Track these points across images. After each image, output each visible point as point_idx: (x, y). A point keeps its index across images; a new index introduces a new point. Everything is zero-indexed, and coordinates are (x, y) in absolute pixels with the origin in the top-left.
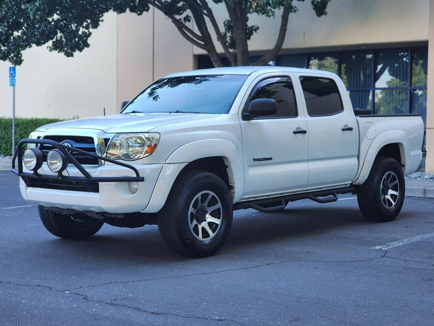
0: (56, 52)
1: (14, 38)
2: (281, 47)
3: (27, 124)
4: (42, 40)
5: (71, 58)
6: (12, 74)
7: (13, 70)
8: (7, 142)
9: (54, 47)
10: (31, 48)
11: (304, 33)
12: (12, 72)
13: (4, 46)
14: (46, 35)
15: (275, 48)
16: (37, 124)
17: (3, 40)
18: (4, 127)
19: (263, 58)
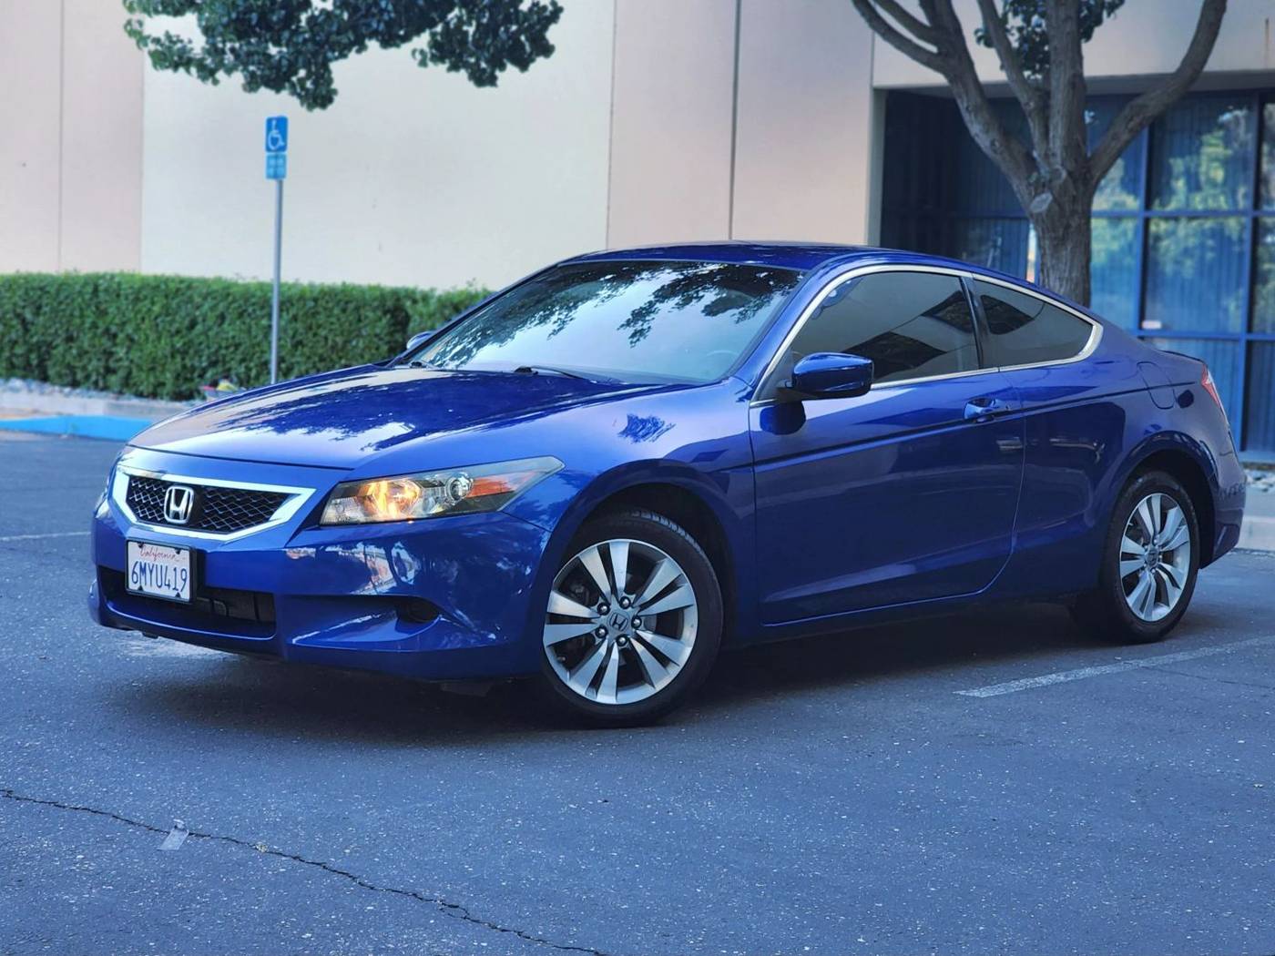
0: (443, 67)
1: (312, 19)
2: (1202, 67)
3: (315, 300)
4: (401, 28)
5: (487, 90)
6: (274, 141)
7: (277, 127)
8: (248, 357)
9: (434, 51)
10: (364, 54)
11: (1267, 22)
12: (275, 133)
13: (277, 43)
14: (416, 10)
15: (1180, 70)
16: (347, 303)
17: (277, 23)
18: (240, 310)
19: (1139, 101)
